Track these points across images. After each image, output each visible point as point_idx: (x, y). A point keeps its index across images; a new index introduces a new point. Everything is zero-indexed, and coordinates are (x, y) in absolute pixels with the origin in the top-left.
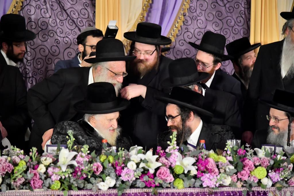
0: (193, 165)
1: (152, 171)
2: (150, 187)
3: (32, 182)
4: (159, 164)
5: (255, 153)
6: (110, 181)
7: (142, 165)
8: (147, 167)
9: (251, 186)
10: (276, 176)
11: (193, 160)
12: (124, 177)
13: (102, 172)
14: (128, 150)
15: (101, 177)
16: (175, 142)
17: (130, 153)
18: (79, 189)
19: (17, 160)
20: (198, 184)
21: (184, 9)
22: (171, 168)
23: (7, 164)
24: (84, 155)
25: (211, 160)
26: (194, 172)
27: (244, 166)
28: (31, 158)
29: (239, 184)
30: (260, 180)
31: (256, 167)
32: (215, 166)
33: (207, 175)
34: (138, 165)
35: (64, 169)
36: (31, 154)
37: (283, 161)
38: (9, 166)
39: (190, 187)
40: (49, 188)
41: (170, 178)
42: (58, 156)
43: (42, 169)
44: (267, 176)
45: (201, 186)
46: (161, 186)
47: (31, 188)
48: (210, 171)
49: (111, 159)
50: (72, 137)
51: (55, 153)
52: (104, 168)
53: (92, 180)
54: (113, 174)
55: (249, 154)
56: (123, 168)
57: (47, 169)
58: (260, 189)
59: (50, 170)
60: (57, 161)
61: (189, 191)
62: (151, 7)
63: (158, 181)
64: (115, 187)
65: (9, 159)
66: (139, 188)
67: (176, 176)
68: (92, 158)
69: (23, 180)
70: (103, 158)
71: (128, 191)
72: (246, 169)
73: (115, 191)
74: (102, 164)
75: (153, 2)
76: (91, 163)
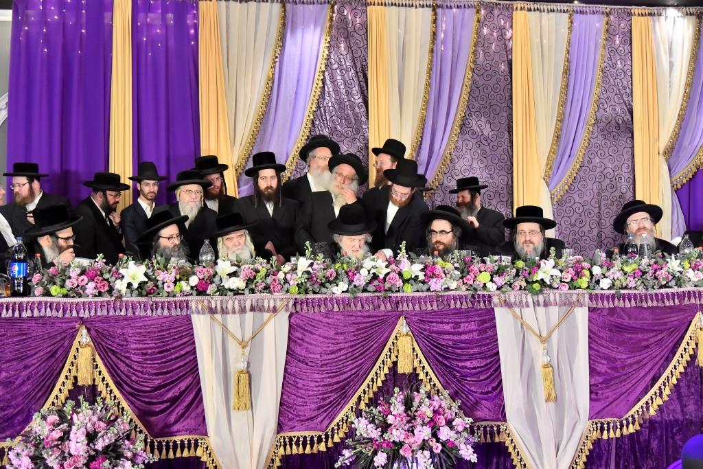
0: (421, 270)
1: (381, 277)
2: (380, 292)
3: (272, 287)
4: (388, 270)
5: (484, 262)
6: (343, 286)
7: (373, 271)
8: (377, 273)
9: (476, 290)
10: (499, 280)
11: (421, 266)
12: (356, 283)
13: (336, 278)
15: (335, 281)
16: (405, 251)
18: (315, 293)
19: (260, 267)
20: (425, 287)
21: (450, 149)
22: (400, 274)
23: (250, 271)
24: (319, 262)
25: (438, 266)
26: (421, 277)
27: (469, 272)
28: (272, 266)
29: (464, 288)
30: (485, 284)
31: (481, 272)
32: (442, 272)
33: (434, 280)
34: (369, 271)
35: (300, 275)
36: (271, 262)
37: (506, 267)
38: (251, 273)
39: (418, 291)
40: (287, 291)
41: (399, 283)
42: (296, 265)
43: (281, 275)
44: (491, 280)
45: (429, 290)
46: (390, 290)
47: (270, 292)
48: (438, 277)
49: (345, 266)
50: (309, 247)
52: (337, 273)
53: (327, 285)
54: (346, 280)
55: (475, 261)
56: (356, 274)
57: (286, 275)
58: (485, 293)
59: (288, 276)
60: (296, 269)
61: (418, 294)
62: (420, 148)
63: (387, 285)
64: (347, 291)
65: (253, 266)
66: (370, 292)
67: (405, 281)
68: (327, 266)
69: (264, 285)
70: (338, 265)
71: (360, 295)
72: (472, 274)
73: (348, 295)
75: (421, 144)
76: (324, 269)
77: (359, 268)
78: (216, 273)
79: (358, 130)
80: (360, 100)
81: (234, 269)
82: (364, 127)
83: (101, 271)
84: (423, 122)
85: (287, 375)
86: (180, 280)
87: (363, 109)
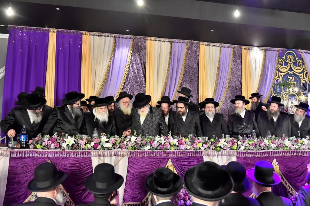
0: (177, 142)
1: (163, 144)
2: (162, 149)
3: (122, 147)
4: (165, 141)
5: (198, 139)
6: (149, 147)
7: (159, 142)
8: (161, 142)
9: (197, 149)
10: (205, 146)
11: (177, 140)
12: (153, 146)
13: (146, 144)
14: (155, 137)
15: (145, 145)
17: (155, 138)
18: (138, 149)
19: (117, 139)
20: (179, 148)
21: (176, 95)
22: (169, 143)
23: (114, 140)
24: (140, 138)
25: (183, 140)
26: (177, 144)
27: (194, 143)
28: (122, 139)
29: (193, 149)
30: (200, 147)
31: (198, 143)
32: (184, 142)
33: (182, 145)
34: (158, 142)
35: (133, 142)
36: (122, 137)
37: (208, 141)
39: (176, 149)
40: (128, 149)
41: (169, 146)
42: (131, 139)
43: (125, 142)
44: (202, 146)
45: (180, 149)
46: (166, 149)
47: (121, 149)
48: (183, 144)
49: (149, 139)
50: (136, 132)
51: (130, 138)
52: (146, 143)
53: (142, 146)
54: (150, 145)
55: (196, 139)
56: (153, 143)
57: (127, 142)
58: (200, 151)
60: (131, 140)
61: (175, 151)
63: (165, 147)
64: (150, 149)
65: (114, 139)
66: (158, 149)
67: (171, 146)
68: (142, 139)
69: (119, 146)
70: (146, 139)
71: (155, 150)
72: (195, 143)
73: (150, 150)
74: (146, 141)
75: (165, 93)
76: (142, 140)
77: (154, 140)
78: (101, 142)
79: (141, 87)
80: (143, 76)
81: (108, 140)
82: (144, 86)
83: (56, 139)
84: (166, 84)
85: (127, 181)
86: (87, 143)
87: (144, 79)
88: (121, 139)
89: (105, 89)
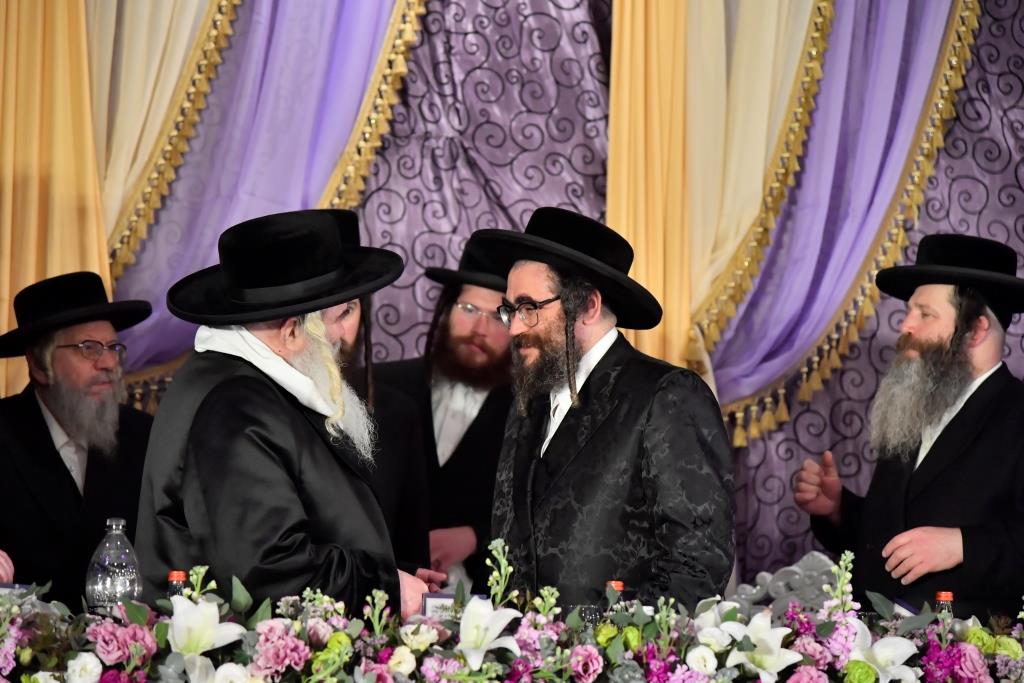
0: (911, 662)
1: (769, 680)
4: (792, 657)
7: (736, 657)
8: (750, 666)
11: (909, 648)
13: (603, 678)
14: (692, 615)
16: (849, 588)
17: (697, 622)
19: (324, 631)
21: (905, 209)
22: (833, 673)
23: (291, 641)
24: (542, 619)
25: (969, 649)
28: (369, 626)
32: (984, 670)
34: (721, 658)
35: (475, 662)
36: (367, 611)
38: (296, 649)
42: (455, 624)
43: (402, 662)
49: (633, 636)
50: (503, 562)
51: (447, 616)
52: (609, 665)
56: (672, 668)
57: (419, 662)
59: (431, 666)
60: (454, 639)
62: (793, 200)
65: (297, 626)
68: (570, 632)
70: (606, 632)
74: (603, 652)
75: (799, 184)
76: (564, 645)
77: (685, 643)
78: (163, 652)
79: (570, 123)
80: (581, 14)
81: (232, 632)
82: (591, 113)
84: (810, 100)
86: (35, 666)
87: (591, 48)
88: (357, 626)
89: (217, 144)
